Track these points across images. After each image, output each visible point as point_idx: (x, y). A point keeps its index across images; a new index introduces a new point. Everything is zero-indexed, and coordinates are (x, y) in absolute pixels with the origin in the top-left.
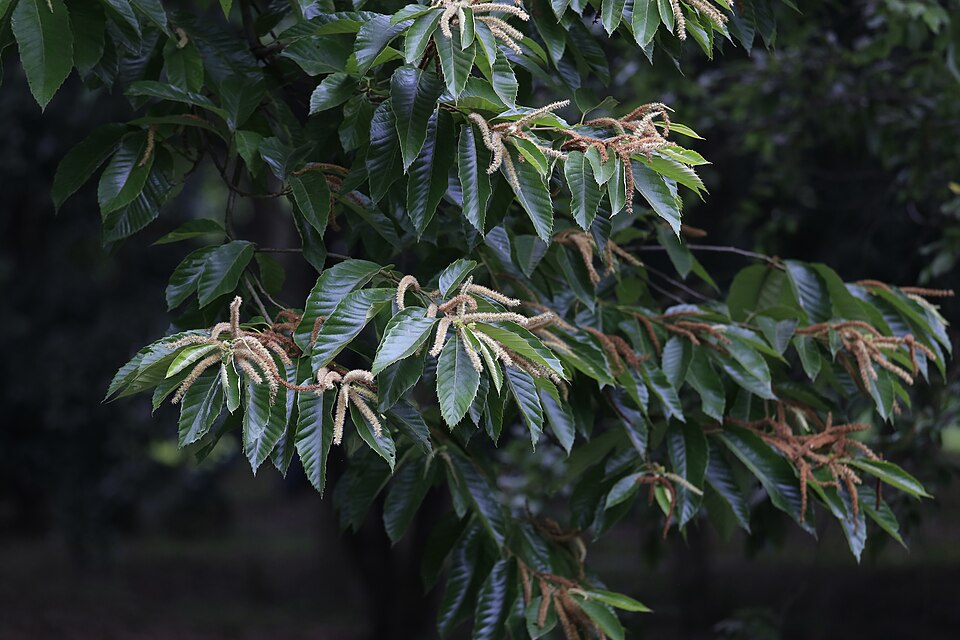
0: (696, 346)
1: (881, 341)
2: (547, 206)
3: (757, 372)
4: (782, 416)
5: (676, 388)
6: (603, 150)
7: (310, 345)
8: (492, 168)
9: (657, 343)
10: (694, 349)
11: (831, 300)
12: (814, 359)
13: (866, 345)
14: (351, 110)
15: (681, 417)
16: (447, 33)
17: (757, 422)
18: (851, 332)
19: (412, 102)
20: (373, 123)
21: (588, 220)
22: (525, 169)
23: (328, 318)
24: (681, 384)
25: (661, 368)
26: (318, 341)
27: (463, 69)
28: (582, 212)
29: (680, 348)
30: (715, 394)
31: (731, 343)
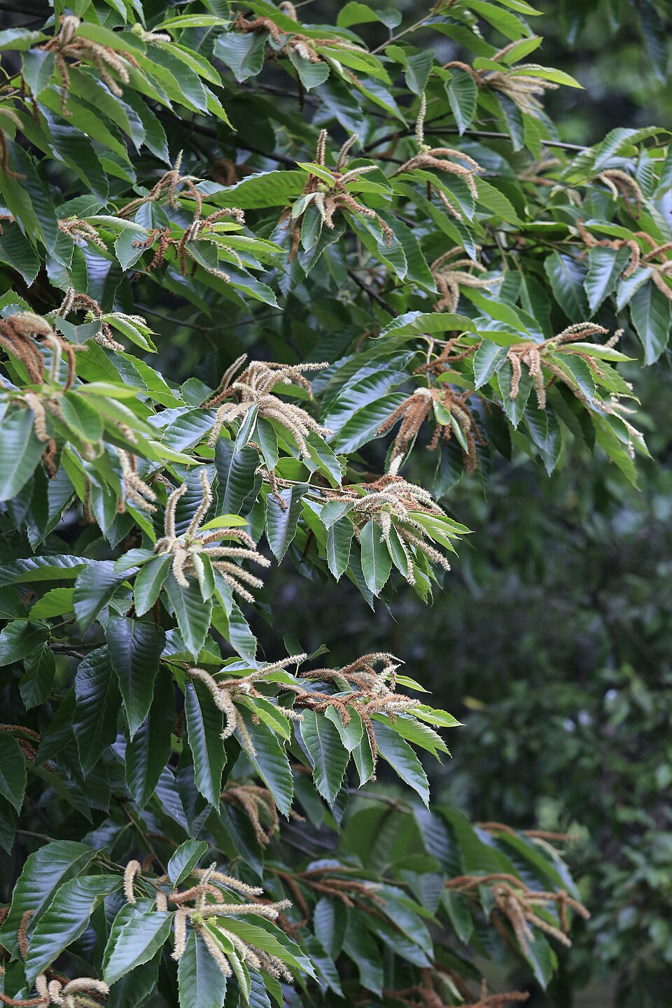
0: (350, 908)
1: (531, 897)
2: (287, 775)
3: (416, 937)
4: (430, 984)
5: (333, 958)
6: (343, 709)
7: (17, 945)
8: (226, 734)
9: (304, 905)
10: (348, 911)
11: (459, 847)
12: (463, 917)
13: (520, 903)
14: (31, 661)
15: (339, 992)
16: (184, 583)
17: (405, 991)
18: (503, 888)
19: (129, 657)
20: (77, 680)
21: (332, 791)
22: (260, 731)
23: (35, 913)
24: (338, 954)
25: (314, 934)
26: (33, 942)
27: (200, 622)
28: (325, 781)
29: (331, 911)
30: (372, 965)
31: (387, 904)
